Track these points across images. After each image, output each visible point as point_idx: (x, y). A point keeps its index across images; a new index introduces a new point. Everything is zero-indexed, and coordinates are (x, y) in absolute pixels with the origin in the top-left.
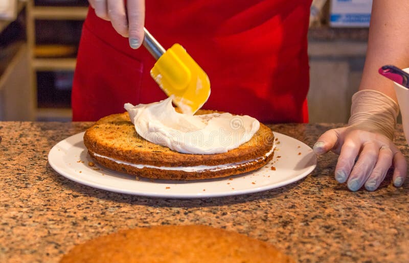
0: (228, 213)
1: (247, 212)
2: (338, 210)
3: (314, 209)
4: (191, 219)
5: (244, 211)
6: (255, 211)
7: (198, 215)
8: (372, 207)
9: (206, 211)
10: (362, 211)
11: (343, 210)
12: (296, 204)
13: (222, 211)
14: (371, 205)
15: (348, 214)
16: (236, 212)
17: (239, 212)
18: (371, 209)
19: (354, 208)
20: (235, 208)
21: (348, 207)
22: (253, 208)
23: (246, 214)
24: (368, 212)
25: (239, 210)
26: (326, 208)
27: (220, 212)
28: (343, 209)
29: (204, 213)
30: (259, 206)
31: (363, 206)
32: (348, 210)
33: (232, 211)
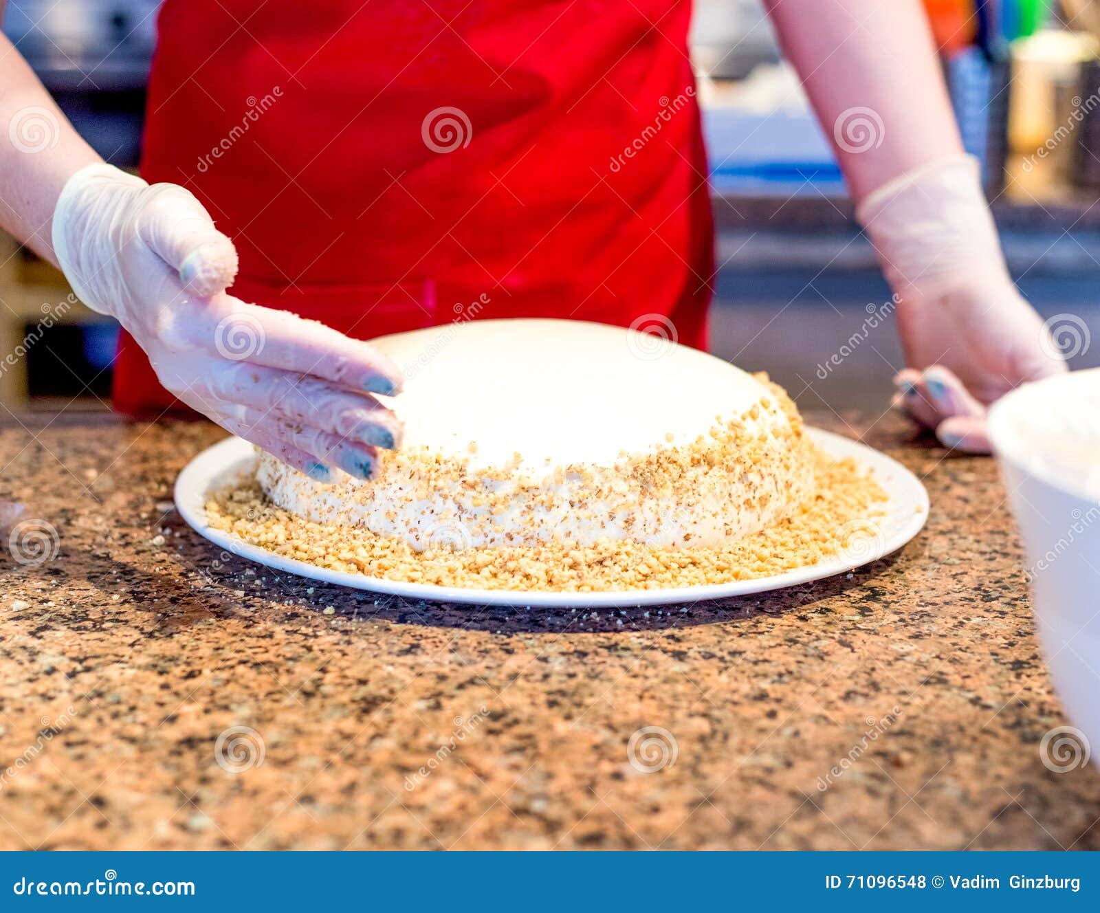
0: (206, 672)
1: (265, 669)
2: (545, 660)
3: (474, 655)
4: (79, 691)
5: (256, 665)
6: (291, 663)
7: (108, 680)
8: (653, 648)
9: (139, 667)
10: (617, 662)
11: (562, 659)
12: (423, 642)
13: (188, 664)
14: (648, 643)
15: (571, 670)
16: (232, 667)
17: (241, 669)
18: (647, 653)
19: (596, 653)
20: (232, 655)
21: (580, 648)
22: (289, 655)
23: (260, 673)
24: (635, 664)
25: (243, 662)
26: (510, 652)
27: (183, 667)
28: (563, 654)
29: (130, 673)
30: (310, 649)
31: (622, 645)
32: (574, 659)
33: (221, 664)
